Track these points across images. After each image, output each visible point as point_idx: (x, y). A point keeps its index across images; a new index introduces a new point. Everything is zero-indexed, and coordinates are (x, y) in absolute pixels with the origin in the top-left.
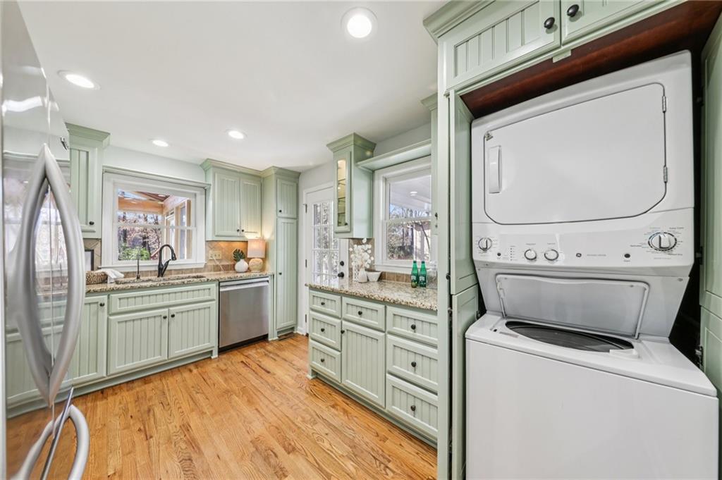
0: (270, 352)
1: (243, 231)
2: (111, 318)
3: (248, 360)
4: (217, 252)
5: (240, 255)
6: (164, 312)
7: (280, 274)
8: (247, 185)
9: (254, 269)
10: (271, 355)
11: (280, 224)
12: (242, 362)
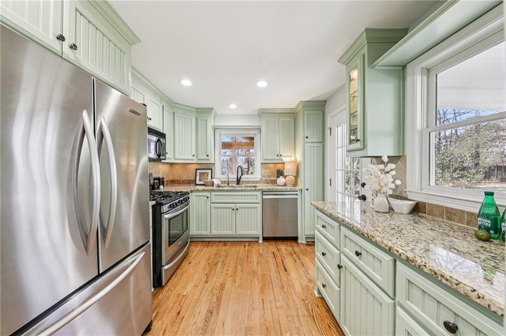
0: (295, 253)
1: (281, 155)
2: (212, 205)
3: (278, 253)
4: (268, 171)
5: (280, 173)
6: (233, 206)
7: (307, 190)
8: (284, 121)
9: (289, 184)
10: (295, 256)
11: (306, 148)
12: (274, 253)
